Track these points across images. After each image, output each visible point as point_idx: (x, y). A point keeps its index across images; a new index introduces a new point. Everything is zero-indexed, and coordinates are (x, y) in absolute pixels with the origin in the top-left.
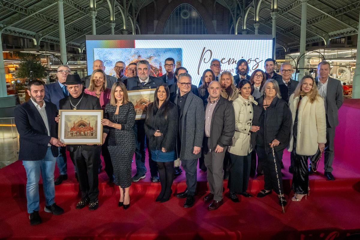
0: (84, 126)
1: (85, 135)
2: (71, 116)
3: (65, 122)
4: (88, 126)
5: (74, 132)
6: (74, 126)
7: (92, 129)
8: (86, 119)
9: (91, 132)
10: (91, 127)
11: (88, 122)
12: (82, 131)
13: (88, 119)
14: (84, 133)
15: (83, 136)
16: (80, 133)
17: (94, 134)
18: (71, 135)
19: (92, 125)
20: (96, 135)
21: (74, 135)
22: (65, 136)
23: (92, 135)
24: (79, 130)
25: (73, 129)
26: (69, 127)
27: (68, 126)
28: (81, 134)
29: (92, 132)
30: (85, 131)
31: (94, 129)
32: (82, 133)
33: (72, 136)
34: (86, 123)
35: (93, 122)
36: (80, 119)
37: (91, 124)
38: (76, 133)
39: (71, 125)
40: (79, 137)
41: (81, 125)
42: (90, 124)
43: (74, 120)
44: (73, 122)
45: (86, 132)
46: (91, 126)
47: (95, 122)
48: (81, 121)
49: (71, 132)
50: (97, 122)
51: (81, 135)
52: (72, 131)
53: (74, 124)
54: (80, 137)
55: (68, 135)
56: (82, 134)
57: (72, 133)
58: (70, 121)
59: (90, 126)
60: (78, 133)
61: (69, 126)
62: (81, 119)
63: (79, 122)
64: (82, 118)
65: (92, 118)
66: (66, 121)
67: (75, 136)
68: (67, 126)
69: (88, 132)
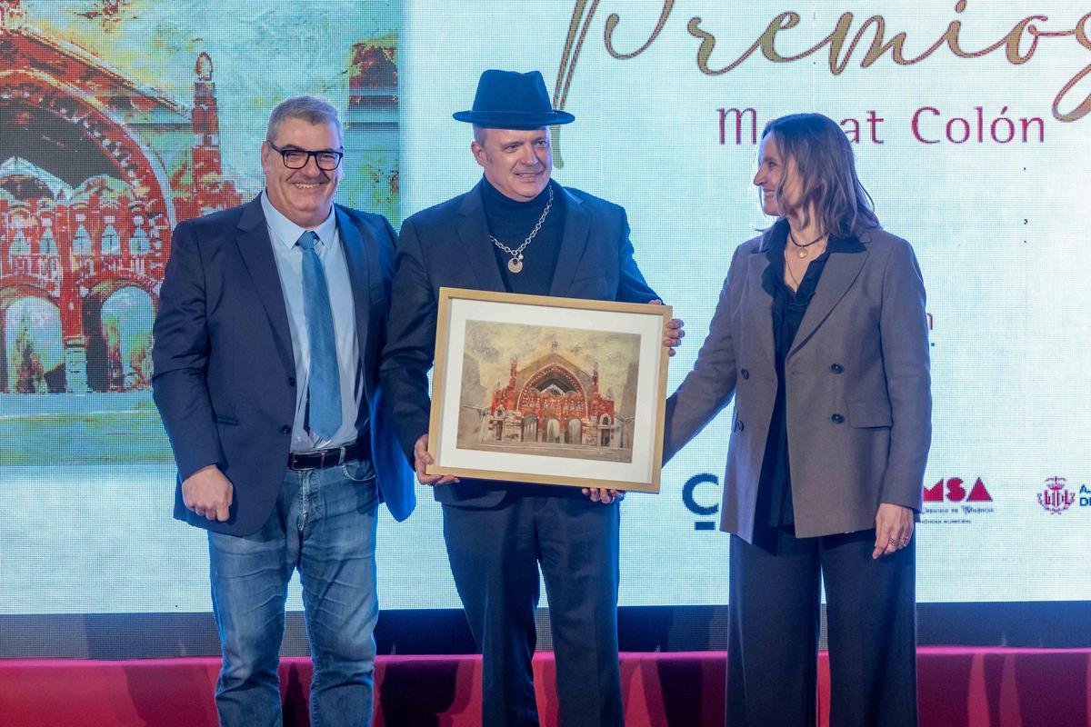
0: (566, 389)
1: (567, 440)
2: (497, 328)
3: (465, 356)
4: (586, 388)
5: (512, 416)
6: (513, 382)
7: (609, 405)
8: (576, 350)
9: (601, 426)
10: (604, 396)
11: (589, 370)
12: (554, 416)
13: (588, 352)
14: (565, 426)
15: (558, 440)
16: (541, 426)
17: (617, 436)
18: (495, 432)
19: (609, 385)
20: (627, 444)
21: (507, 431)
22: (460, 436)
23: (605, 442)
24: (534, 409)
25: (504, 398)
26: (484, 390)
27: (478, 382)
28: (545, 429)
29: (606, 427)
30: (570, 415)
31: (617, 408)
32: (554, 425)
33: (500, 437)
34: (578, 371)
35: (614, 369)
36: (544, 350)
37: (600, 380)
38: (522, 426)
39: (494, 377)
40: (533, 445)
41: (551, 381)
42: (595, 379)
43: (517, 351)
44: (505, 362)
45: (574, 423)
46: (602, 392)
47: (625, 369)
48: (550, 357)
49: (496, 417)
50: (634, 370)
51: (544, 439)
52: (500, 412)
53: (513, 371)
54: (540, 445)
55: (477, 430)
56: (552, 432)
57: (500, 423)
58: (492, 355)
59: (596, 389)
60: (533, 427)
61: (484, 381)
62: (549, 345)
63: (538, 363)
64: (555, 345)
65: (614, 348)
66: (470, 354)
67: (513, 437)
68: (474, 380)
69: (586, 420)
